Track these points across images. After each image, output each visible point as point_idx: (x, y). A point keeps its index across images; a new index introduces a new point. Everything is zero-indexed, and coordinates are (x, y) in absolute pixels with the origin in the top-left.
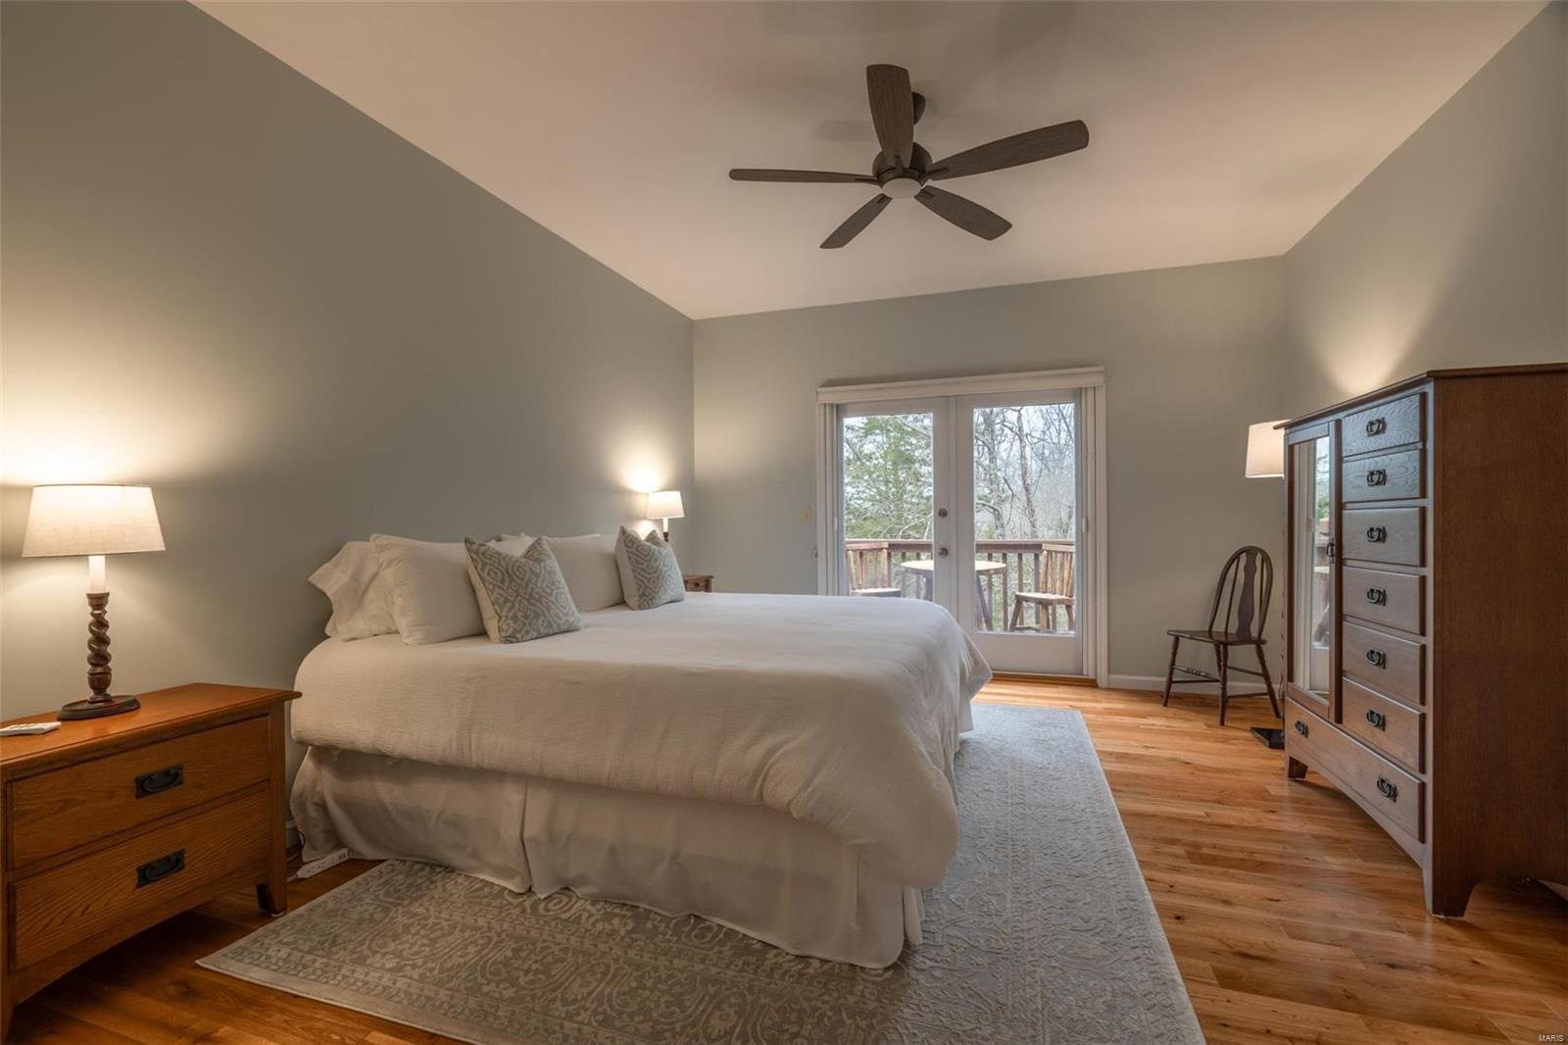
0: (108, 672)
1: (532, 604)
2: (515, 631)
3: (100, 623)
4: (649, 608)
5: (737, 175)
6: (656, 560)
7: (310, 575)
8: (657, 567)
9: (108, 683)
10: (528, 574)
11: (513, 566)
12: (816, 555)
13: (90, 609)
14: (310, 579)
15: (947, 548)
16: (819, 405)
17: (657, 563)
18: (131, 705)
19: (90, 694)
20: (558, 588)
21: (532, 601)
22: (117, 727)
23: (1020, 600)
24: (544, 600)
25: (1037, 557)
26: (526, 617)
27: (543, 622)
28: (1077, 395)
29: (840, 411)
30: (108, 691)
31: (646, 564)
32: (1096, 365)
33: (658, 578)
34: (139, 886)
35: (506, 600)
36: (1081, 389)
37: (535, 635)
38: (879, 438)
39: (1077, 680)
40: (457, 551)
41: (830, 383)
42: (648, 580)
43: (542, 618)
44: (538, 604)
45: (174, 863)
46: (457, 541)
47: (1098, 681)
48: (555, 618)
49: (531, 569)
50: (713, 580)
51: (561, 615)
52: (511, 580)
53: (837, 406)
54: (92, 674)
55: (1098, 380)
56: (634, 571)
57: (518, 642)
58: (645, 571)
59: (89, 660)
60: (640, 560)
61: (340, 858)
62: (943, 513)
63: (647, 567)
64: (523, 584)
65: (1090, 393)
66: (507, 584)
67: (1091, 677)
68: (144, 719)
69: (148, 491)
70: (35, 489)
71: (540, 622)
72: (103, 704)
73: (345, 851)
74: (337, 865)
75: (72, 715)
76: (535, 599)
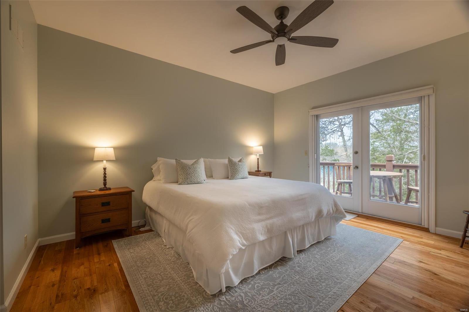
0: (106, 182)
1: (187, 176)
2: (182, 182)
3: (105, 174)
4: (233, 179)
5: (234, 52)
6: (237, 166)
7: (151, 166)
8: (237, 168)
9: (106, 185)
10: (188, 168)
11: (184, 166)
12: (309, 167)
13: (103, 171)
14: (151, 167)
15: (358, 166)
16: (310, 116)
17: (237, 167)
18: (110, 189)
19: (104, 186)
20: (196, 172)
21: (187, 175)
22: (107, 192)
23: (410, 190)
24: (190, 175)
25: (416, 171)
26: (185, 179)
27: (189, 180)
28: (420, 100)
29: (317, 117)
30: (106, 186)
31: (233, 167)
32: (429, 85)
33: (236, 171)
34: (102, 223)
35: (181, 174)
36: (421, 97)
37: (187, 184)
38: (391, 124)
39: (418, 227)
40: (173, 161)
41: (314, 108)
42: (234, 172)
43: (189, 179)
44: (188, 176)
45: (108, 220)
46: (174, 159)
47: (430, 229)
48: (193, 180)
49: (189, 167)
50: (272, 173)
51: (195, 179)
52: (183, 169)
53: (317, 115)
54: (104, 183)
55: (430, 92)
56: (230, 169)
57: (182, 185)
58: (233, 169)
59: (103, 180)
60: (232, 166)
61: (149, 228)
62: (356, 153)
63: (234, 168)
64: (186, 170)
65: (426, 99)
66: (182, 170)
67: (426, 226)
68: (111, 191)
69: (113, 148)
70: (96, 148)
71: (188, 180)
72: (105, 188)
73: (150, 227)
74: (148, 230)
75: (101, 190)
76: (188, 174)
